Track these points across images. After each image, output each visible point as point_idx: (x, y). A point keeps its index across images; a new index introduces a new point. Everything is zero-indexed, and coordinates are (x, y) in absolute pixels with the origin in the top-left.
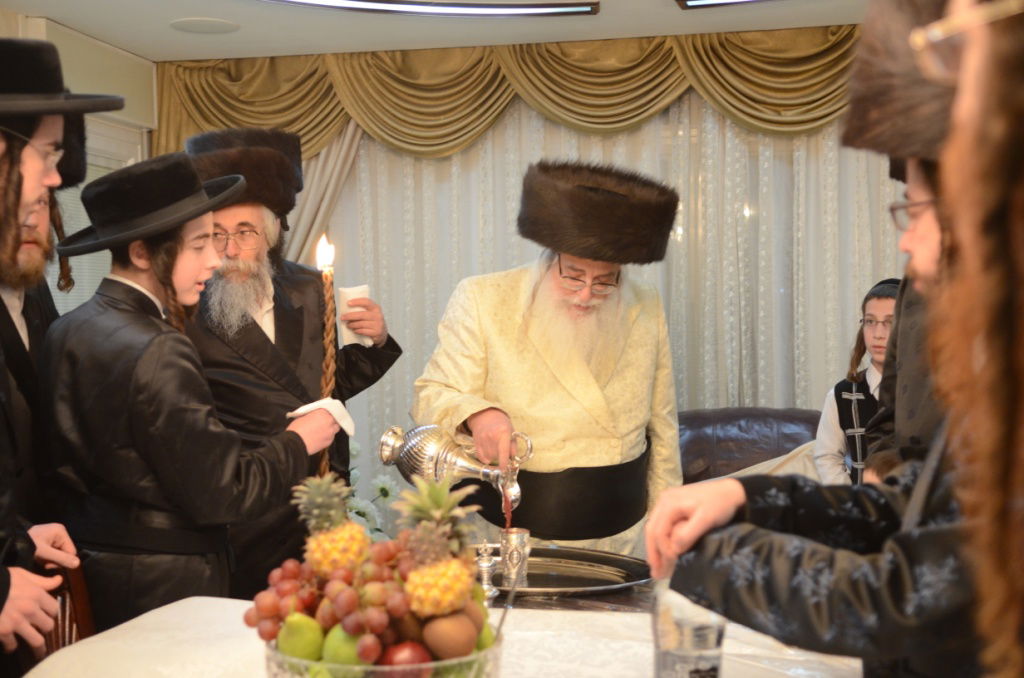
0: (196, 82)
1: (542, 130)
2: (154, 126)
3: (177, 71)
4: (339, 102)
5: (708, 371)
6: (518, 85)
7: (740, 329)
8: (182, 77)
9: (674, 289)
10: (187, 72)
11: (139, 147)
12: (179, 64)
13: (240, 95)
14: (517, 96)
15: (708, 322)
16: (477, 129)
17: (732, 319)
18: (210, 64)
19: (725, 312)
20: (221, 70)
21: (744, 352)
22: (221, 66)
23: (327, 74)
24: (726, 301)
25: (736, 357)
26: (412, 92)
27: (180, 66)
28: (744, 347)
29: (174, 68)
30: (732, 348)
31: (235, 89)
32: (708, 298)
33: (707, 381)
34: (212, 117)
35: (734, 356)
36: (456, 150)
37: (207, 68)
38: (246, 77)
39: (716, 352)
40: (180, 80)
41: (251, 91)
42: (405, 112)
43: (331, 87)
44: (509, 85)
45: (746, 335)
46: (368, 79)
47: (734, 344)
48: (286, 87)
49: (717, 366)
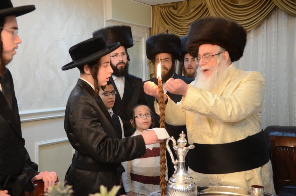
0: (164, 11)
1: (287, 19)
2: (151, 27)
3: (158, 8)
4: (210, 14)
6: (277, 3)
8: (160, 10)
10: (161, 8)
11: (146, 34)
12: (158, 5)
13: (177, 14)
14: (276, 7)
16: (260, 20)
18: (169, 4)
20: (172, 6)
22: (172, 5)
23: (206, 5)
26: (235, 8)
27: (159, 6)
29: (157, 7)
31: (175, 12)
34: (168, 23)
36: (252, 28)
37: (167, 6)
38: (179, 8)
40: (159, 11)
41: (181, 13)
42: (233, 16)
43: (207, 9)
44: (273, 3)
46: (220, 5)
48: (192, 11)
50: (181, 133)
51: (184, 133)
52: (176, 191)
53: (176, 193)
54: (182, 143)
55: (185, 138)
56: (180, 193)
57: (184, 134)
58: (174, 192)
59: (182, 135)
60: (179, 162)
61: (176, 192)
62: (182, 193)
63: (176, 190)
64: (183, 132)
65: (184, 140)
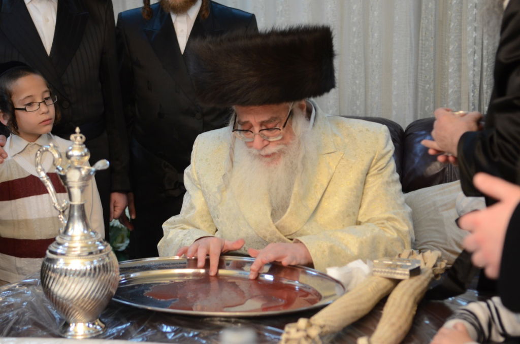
5: (451, 81)
7: (482, 42)
9: (424, 7)
15: (453, 37)
17: (474, 34)
19: (469, 28)
21: (485, 64)
24: (470, 18)
25: (477, 69)
28: (485, 59)
30: (474, 61)
32: (454, 15)
33: (450, 91)
35: (475, 69)
39: (460, 65)
45: (488, 49)
47: (476, 57)
49: (460, 77)
50: (75, 133)
51: (80, 133)
52: (66, 275)
53: (66, 280)
54: (78, 156)
55: (84, 146)
56: (77, 279)
57: (81, 135)
58: (61, 278)
59: (76, 138)
60: (72, 203)
61: (67, 277)
62: (83, 279)
63: (66, 273)
64: (78, 130)
65: (81, 149)
